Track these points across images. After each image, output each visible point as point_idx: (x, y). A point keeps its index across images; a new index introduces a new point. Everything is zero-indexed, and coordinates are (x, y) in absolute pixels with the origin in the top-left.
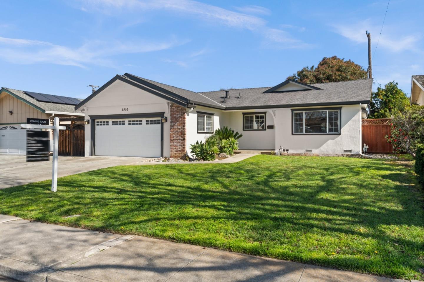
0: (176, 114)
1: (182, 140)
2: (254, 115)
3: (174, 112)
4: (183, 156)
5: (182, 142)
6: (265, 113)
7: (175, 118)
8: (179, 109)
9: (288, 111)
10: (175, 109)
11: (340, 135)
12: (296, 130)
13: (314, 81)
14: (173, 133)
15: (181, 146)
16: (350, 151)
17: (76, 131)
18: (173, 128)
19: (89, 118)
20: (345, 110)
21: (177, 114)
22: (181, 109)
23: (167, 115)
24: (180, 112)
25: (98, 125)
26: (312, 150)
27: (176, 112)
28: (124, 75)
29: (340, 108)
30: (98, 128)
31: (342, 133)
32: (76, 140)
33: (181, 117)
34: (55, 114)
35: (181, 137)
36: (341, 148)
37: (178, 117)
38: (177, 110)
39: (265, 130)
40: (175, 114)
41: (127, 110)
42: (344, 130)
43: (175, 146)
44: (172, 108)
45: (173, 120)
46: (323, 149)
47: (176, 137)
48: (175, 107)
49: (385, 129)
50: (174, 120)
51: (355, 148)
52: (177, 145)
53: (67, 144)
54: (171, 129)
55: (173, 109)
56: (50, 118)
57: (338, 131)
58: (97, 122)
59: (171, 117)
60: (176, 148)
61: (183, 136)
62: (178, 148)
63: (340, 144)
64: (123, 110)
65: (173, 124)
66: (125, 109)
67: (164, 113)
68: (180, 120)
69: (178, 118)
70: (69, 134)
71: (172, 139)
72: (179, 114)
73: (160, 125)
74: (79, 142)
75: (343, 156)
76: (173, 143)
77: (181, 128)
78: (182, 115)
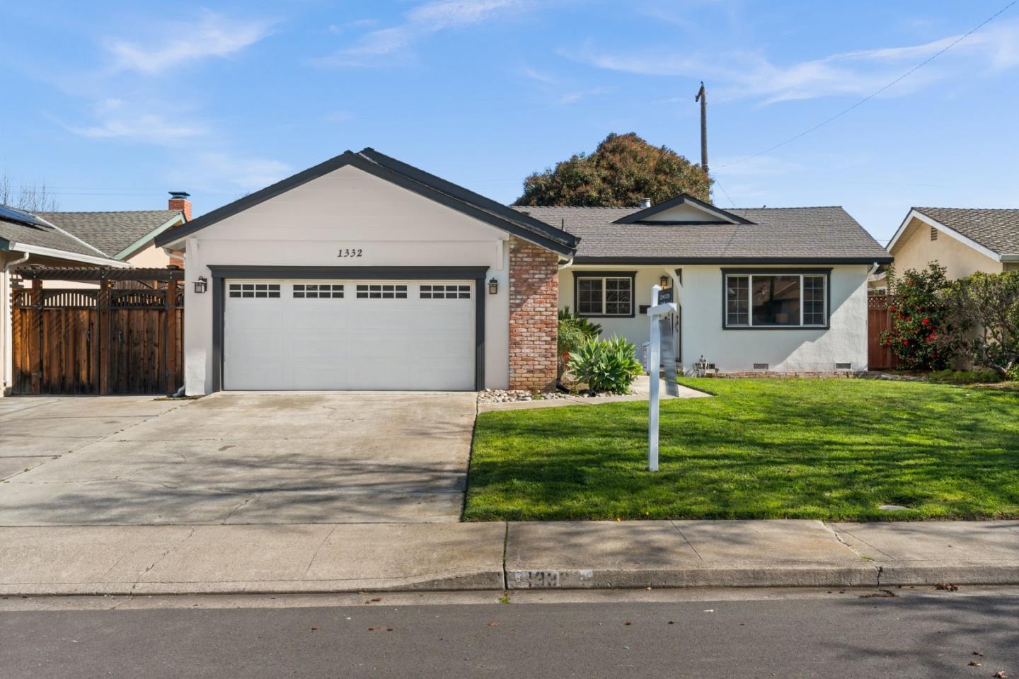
0: (532, 272)
1: (546, 341)
2: (604, 279)
3: (524, 268)
4: (550, 385)
5: (548, 347)
6: (633, 274)
7: (526, 284)
8: (540, 259)
9: (715, 273)
10: (525, 259)
11: (829, 331)
12: (733, 317)
14: (520, 322)
15: (544, 359)
16: (848, 366)
17: (125, 313)
18: (519, 309)
19: (208, 275)
20: (839, 276)
21: (534, 274)
22: (544, 260)
23: (500, 270)
24: (544, 268)
25: (233, 295)
26: (767, 365)
27: (528, 268)
29: (828, 271)
30: (233, 306)
31: (831, 326)
32: (123, 342)
33: (547, 282)
34: (30, 254)
35: (544, 334)
36: (828, 360)
37: (536, 280)
38: (534, 261)
39: (633, 316)
40: (527, 272)
41: (358, 255)
42: (838, 318)
43: (527, 359)
44: (515, 257)
45: (518, 289)
46: (793, 362)
47: (528, 334)
48: (526, 255)
50: (524, 289)
51: (857, 359)
52: (532, 355)
53: (83, 356)
54: (511, 313)
55: (519, 259)
56: (10, 266)
57: (822, 323)
58: (232, 287)
59: (513, 280)
60: (530, 363)
61: (551, 331)
62: (537, 363)
63: (829, 351)
64: (344, 253)
65: (521, 299)
66: (350, 252)
67: (487, 268)
68: (543, 288)
69: (535, 282)
70: (91, 324)
71: (518, 339)
72: (540, 274)
73: (469, 305)
74: (141, 348)
76: (518, 350)
77: (546, 311)
78: (549, 276)
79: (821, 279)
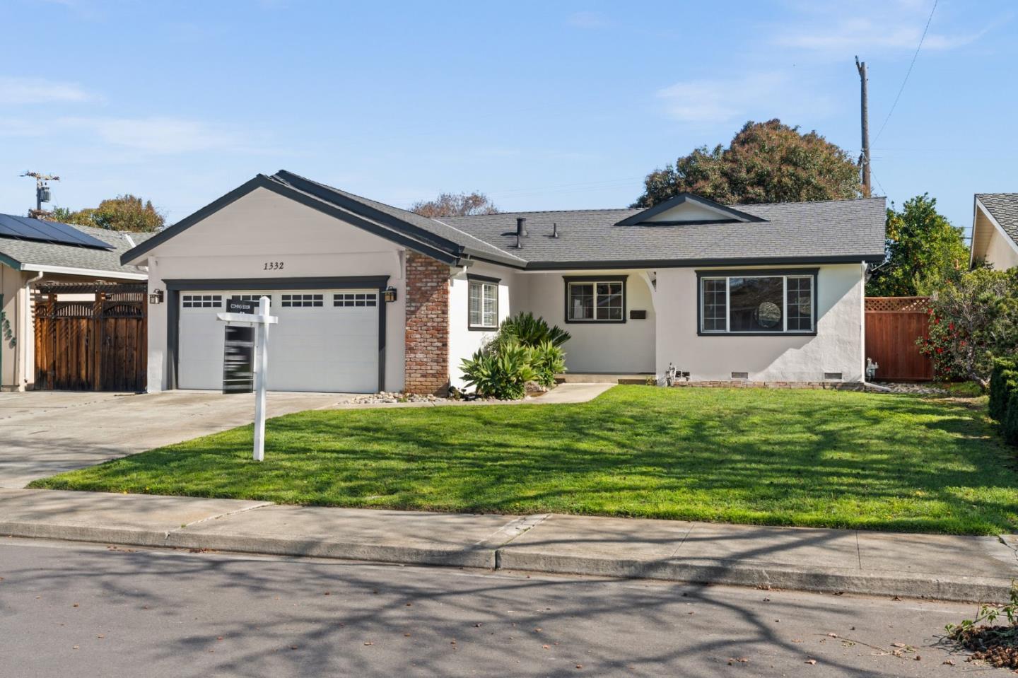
0: (424, 280)
1: (438, 347)
2: (595, 284)
3: (418, 276)
4: (441, 389)
5: (439, 352)
6: (624, 278)
7: (419, 292)
8: (432, 268)
9: (690, 275)
10: (419, 268)
11: (816, 337)
12: (710, 323)
13: (723, 189)
14: (415, 328)
15: (435, 364)
16: (839, 376)
17: (112, 321)
18: (414, 316)
19: (163, 288)
20: (826, 275)
21: (427, 282)
22: (436, 268)
23: (398, 281)
24: (435, 276)
25: (186, 305)
26: (747, 373)
27: (422, 276)
28: (277, 174)
29: (815, 272)
30: (187, 315)
31: (818, 331)
32: (111, 346)
33: (438, 290)
34: (44, 273)
35: (436, 340)
36: (816, 369)
37: (428, 288)
38: (426, 270)
39: (624, 321)
40: (420, 280)
41: (281, 268)
42: (826, 324)
43: (421, 364)
44: (410, 266)
45: (413, 297)
46: (775, 371)
47: (422, 340)
48: (419, 264)
49: (915, 322)
50: (418, 296)
51: (849, 368)
52: (425, 360)
53: (83, 359)
54: (407, 319)
55: (414, 269)
56: (30, 284)
57: (809, 328)
58: (186, 298)
59: (408, 288)
60: (423, 367)
61: (442, 337)
62: (429, 368)
63: (816, 359)
64: (269, 267)
65: (416, 307)
66: (274, 265)
67: (388, 277)
68: (434, 296)
69: (427, 290)
70: (89, 331)
71: (413, 344)
72: (432, 282)
73: (375, 311)
74: (123, 352)
75: (824, 388)
76: (412, 356)
77: (438, 317)
78: (440, 284)
79: (808, 280)
